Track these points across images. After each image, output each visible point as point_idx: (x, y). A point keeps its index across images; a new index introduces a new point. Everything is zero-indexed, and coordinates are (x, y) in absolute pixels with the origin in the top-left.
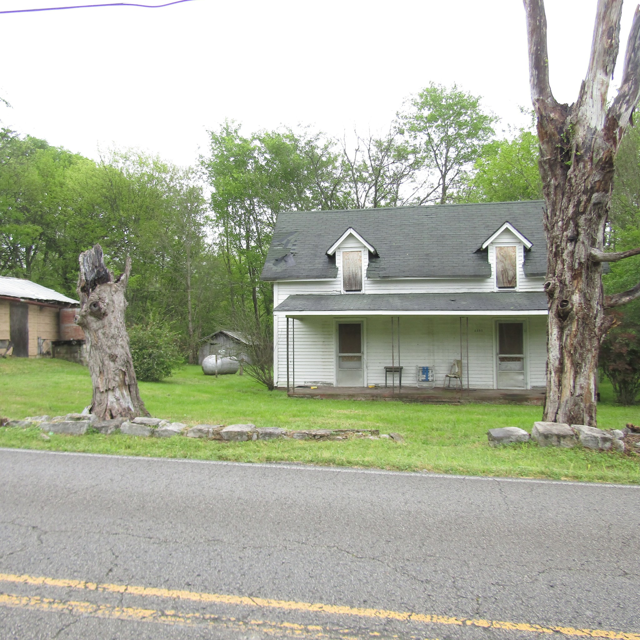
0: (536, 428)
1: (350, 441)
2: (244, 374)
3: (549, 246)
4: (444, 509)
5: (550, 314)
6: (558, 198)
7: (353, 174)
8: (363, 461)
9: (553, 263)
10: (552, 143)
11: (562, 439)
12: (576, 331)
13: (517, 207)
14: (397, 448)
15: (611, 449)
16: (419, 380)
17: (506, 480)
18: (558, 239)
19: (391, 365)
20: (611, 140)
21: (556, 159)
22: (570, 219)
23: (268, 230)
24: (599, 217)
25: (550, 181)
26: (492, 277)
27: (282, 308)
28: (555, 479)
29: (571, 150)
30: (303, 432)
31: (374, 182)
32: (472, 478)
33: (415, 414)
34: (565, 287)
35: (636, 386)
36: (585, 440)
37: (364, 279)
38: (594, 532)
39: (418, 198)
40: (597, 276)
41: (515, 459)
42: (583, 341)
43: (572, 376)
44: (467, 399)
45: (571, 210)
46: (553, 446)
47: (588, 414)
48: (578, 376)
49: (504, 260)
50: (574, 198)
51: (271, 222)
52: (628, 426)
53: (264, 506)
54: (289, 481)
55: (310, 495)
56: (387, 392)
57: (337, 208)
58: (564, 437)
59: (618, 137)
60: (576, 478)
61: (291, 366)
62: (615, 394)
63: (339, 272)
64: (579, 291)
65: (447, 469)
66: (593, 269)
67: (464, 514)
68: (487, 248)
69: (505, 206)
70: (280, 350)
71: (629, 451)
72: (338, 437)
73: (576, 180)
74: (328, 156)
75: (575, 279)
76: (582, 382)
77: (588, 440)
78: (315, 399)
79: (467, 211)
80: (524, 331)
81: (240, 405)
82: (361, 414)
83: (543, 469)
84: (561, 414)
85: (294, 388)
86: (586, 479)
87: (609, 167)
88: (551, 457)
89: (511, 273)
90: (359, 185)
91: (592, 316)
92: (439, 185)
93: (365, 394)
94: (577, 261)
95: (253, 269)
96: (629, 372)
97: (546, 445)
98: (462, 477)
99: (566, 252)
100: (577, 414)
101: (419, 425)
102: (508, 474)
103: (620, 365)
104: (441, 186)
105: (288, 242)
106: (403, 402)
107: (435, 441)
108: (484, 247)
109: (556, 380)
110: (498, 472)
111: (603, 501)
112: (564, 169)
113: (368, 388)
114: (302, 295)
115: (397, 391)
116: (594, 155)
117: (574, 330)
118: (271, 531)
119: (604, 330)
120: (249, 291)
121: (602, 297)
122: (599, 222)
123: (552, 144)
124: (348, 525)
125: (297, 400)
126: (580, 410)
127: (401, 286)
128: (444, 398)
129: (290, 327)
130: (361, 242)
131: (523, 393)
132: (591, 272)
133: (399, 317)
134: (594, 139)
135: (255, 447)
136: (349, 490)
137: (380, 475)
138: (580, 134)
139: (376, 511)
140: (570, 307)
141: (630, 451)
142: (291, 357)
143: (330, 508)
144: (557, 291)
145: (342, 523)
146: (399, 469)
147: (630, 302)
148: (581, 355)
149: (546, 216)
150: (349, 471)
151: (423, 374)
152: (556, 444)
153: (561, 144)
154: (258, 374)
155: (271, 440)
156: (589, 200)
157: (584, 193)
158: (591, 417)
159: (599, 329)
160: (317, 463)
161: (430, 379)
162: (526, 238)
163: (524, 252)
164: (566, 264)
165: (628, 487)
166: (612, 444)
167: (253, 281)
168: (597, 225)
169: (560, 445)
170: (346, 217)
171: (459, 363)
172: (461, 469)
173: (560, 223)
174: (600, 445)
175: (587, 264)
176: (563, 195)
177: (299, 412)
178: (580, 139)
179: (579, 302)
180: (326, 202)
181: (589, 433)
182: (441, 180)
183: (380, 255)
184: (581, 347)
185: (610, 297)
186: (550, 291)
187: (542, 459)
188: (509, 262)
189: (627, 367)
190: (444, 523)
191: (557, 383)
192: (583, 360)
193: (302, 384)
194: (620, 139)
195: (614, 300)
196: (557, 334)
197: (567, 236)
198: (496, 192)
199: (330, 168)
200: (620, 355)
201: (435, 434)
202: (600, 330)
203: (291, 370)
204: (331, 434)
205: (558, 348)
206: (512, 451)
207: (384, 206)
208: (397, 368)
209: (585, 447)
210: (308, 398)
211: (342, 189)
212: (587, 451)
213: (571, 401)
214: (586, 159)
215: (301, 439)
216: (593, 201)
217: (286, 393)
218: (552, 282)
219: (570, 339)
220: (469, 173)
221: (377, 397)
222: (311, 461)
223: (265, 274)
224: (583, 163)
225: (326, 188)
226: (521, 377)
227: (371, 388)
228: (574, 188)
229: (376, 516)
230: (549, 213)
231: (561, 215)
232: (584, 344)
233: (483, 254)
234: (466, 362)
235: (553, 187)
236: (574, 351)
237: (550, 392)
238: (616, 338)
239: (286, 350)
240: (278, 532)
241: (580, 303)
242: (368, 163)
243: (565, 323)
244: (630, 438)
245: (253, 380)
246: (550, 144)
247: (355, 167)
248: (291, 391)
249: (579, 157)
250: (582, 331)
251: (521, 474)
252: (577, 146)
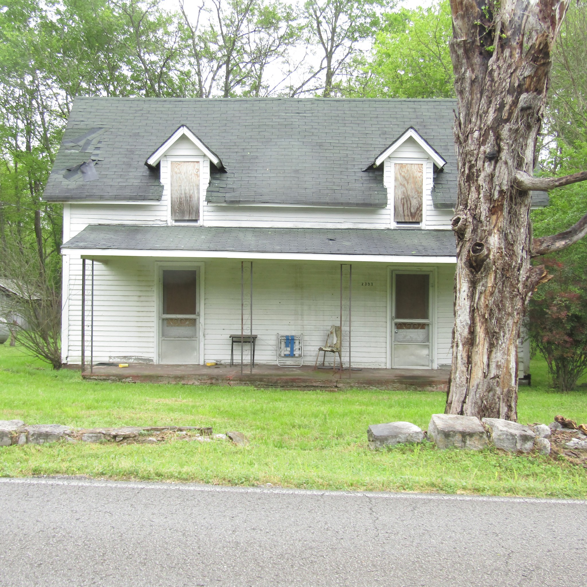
0: (434, 422)
1: (168, 445)
2: (17, 343)
3: (460, 165)
4: (288, 537)
5: (459, 262)
6: (475, 98)
7: (195, 45)
8: (180, 473)
9: (465, 191)
10: (469, 18)
11: (468, 438)
12: (492, 287)
13: (427, 107)
14: (237, 453)
15: (533, 451)
16: (280, 355)
17: (381, 495)
18: (472, 155)
19: (239, 333)
20: (548, 20)
21: (474, 42)
22: (489, 128)
23: (59, 123)
24: (529, 127)
25: (465, 71)
26: (388, 207)
27: (75, 244)
28: (448, 493)
29: (494, 31)
30: (98, 431)
31: (226, 59)
32: (334, 493)
33: (271, 405)
34: (480, 225)
35: (579, 364)
36: (499, 439)
37: (203, 204)
38: (488, 562)
39: (291, 88)
40: (523, 210)
41: (401, 466)
42: (502, 301)
43: (485, 350)
44: (348, 383)
45: (491, 116)
46: (456, 448)
47: (506, 403)
48: (494, 350)
49: (405, 183)
50: (496, 99)
51: (66, 110)
52: (556, 419)
53: (20, 540)
54: (65, 503)
55: (93, 524)
56: (233, 373)
57: (168, 94)
58: (471, 435)
59: (557, 17)
60: (477, 490)
61: (88, 333)
62: (551, 376)
63: (164, 192)
64: (498, 230)
65: (301, 482)
66: (518, 200)
67: (314, 544)
68: (382, 165)
69: (411, 105)
70: (71, 308)
71: (556, 453)
72: (151, 438)
73: (499, 74)
74: (157, 14)
75: (493, 214)
76: (499, 359)
77: (503, 439)
78: (124, 382)
79: (357, 109)
80: (430, 285)
81: (5, 391)
82: (191, 404)
83: (434, 480)
84: (470, 404)
85: (92, 366)
86: (490, 492)
87: (543, 58)
88: (451, 464)
89: (414, 202)
90: (204, 61)
91: (515, 267)
92: (322, 69)
93: (199, 375)
94: (498, 188)
95: (35, 182)
96: (568, 345)
97: (446, 447)
98: (320, 493)
99: (482, 175)
100: (492, 403)
101: (275, 419)
102: (385, 487)
103: (557, 336)
104: (325, 71)
105: (88, 143)
106: (256, 386)
107: (294, 443)
108: (378, 163)
109: (465, 355)
110: (372, 485)
111: (508, 521)
112: (484, 57)
113: (205, 366)
114: (108, 225)
115: (247, 371)
116: (525, 39)
117: (490, 285)
118: (27, 577)
119: (530, 287)
120: (29, 216)
121: (530, 240)
122: (528, 135)
123: (469, 20)
124: (145, 564)
125: (96, 384)
126: (496, 397)
127: (256, 216)
128: (315, 382)
129: (87, 273)
130: (199, 149)
131: (427, 374)
132: (515, 205)
133: (252, 262)
134: (525, 17)
135: (22, 455)
136: (153, 514)
137: (202, 491)
138: (507, 8)
139: (189, 543)
140: (486, 253)
141: (558, 454)
142: (88, 318)
143: (122, 540)
144: (469, 230)
145: (136, 561)
146: (232, 482)
147: (566, 248)
148: (499, 320)
149: (457, 123)
150: (158, 487)
151: (287, 346)
152: (460, 445)
153: (481, 20)
154: (37, 344)
155: (48, 444)
156: (515, 103)
157: (509, 92)
158: (510, 407)
159: (524, 284)
160: (111, 476)
161: (297, 353)
162: (436, 152)
163: (434, 172)
164: (482, 192)
165: (543, 501)
166: (535, 444)
167: (35, 202)
168: (526, 138)
169: (465, 446)
170: (178, 109)
171: (338, 330)
172: (321, 481)
173: (476, 134)
174: (519, 446)
175: (511, 193)
176: (481, 94)
177: (97, 401)
178: (507, 15)
179: (498, 246)
180: (152, 86)
181: (505, 429)
182: (326, 60)
183: (227, 169)
184: (499, 310)
185: (540, 241)
186: (460, 229)
187: (439, 466)
188: (413, 186)
189: (566, 338)
190: (284, 557)
191: (466, 359)
192: (501, 328)
193: (106, 360)
194: (560, 19)
195: (544, 245)
196: (467, 290)
197: (485, 152)
198: (401, 82)
199: (160, 33)
200: (558, 322)
201: (296, 432)
202: (525, 286)
203: (87, 338)
204: (140, 435)
205: (468, 310)
206: (399, 456)
207: (240, 96)
208: (249, 337)
209: (498, 449)
210: (113, 381)
211: (178, 66)
212: (501, 453)
213: (483, 385)
214: (514, 44)
215: (95, 442)
216: (521, 104)
217: (79, 373)
218: (462, 217)
219: (485, 298)
220: (366, 54)
221: (217, 380)
222: (102, 474)
223: (50, 190)
224: (509, 50)
225: (152, 63)
226: (425, 352)
227: (210, 367)
228: (497, 85)
229: (187, 550)
230: (462, 119)
231: (478, 123)
232: (504, 305)
233: (377, 173)
234: (348, 329)
235: (469, 81)
236: (490, 315)
237: (455, 373)
238: (553, 299)
239: (81, 308)
240: (37, 577)
241: (500, 248)
242: (217, 29)
243: (478, 275)
244: (559, 436)
245: (31, 354)
246: (466, 19)
247: (197, 33)
248: (88, 372)
249: (504, 41)
250: (500, 287)
251: (403, 486)
252: (503, 24)
